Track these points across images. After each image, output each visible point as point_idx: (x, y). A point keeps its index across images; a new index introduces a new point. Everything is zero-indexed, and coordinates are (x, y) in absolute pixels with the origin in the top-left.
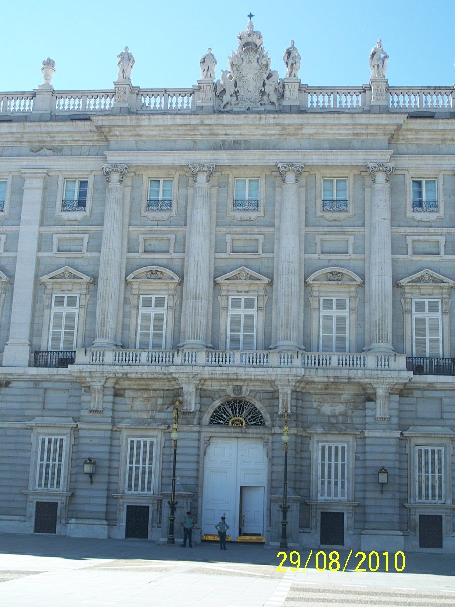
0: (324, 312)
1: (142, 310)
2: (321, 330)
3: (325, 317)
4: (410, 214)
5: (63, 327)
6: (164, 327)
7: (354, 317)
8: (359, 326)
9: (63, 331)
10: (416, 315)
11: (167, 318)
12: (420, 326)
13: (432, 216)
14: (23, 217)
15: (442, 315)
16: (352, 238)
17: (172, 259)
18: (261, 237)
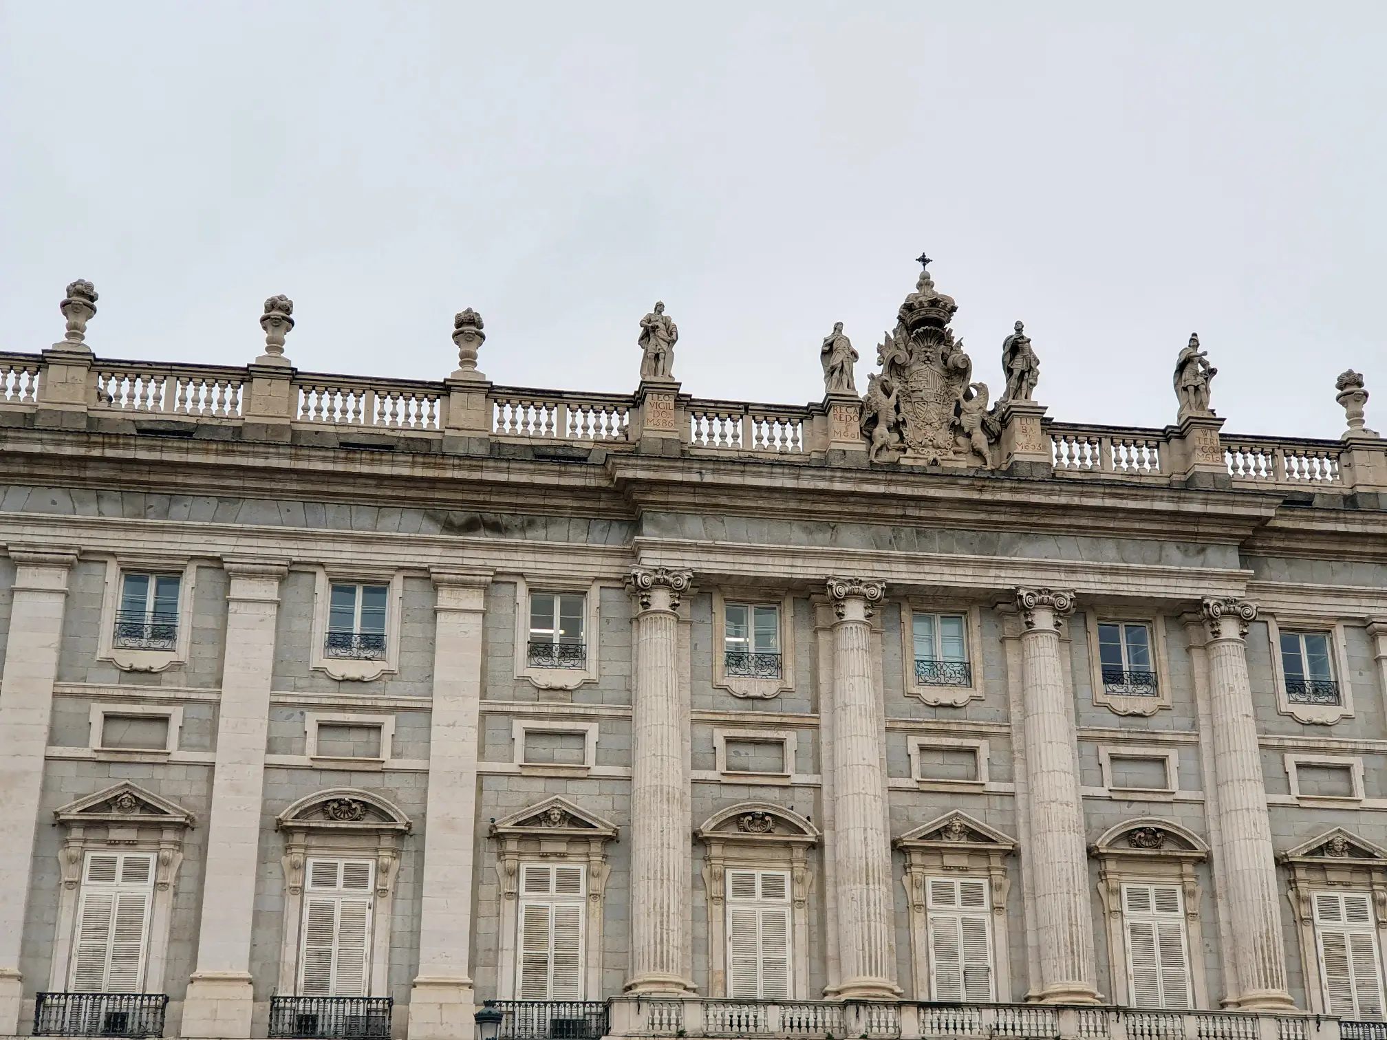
0: (1133, 916)
1: (736, 905)
2: (1130, 958)
3: (1134, 929)
4: (1286, 707)
5: (552, 944)
6: (789, 946)
7: (1195, 928)
8: (1208, 950)
9: (551, 952)
10: (1324, 926)
11: (794, 925)
12: (1335, 952)
13: (1328, 713)
14: (438, 676)
15: (1377, 928)
16: (1173, 755)
17: (792, 786)
18: (983, 746)
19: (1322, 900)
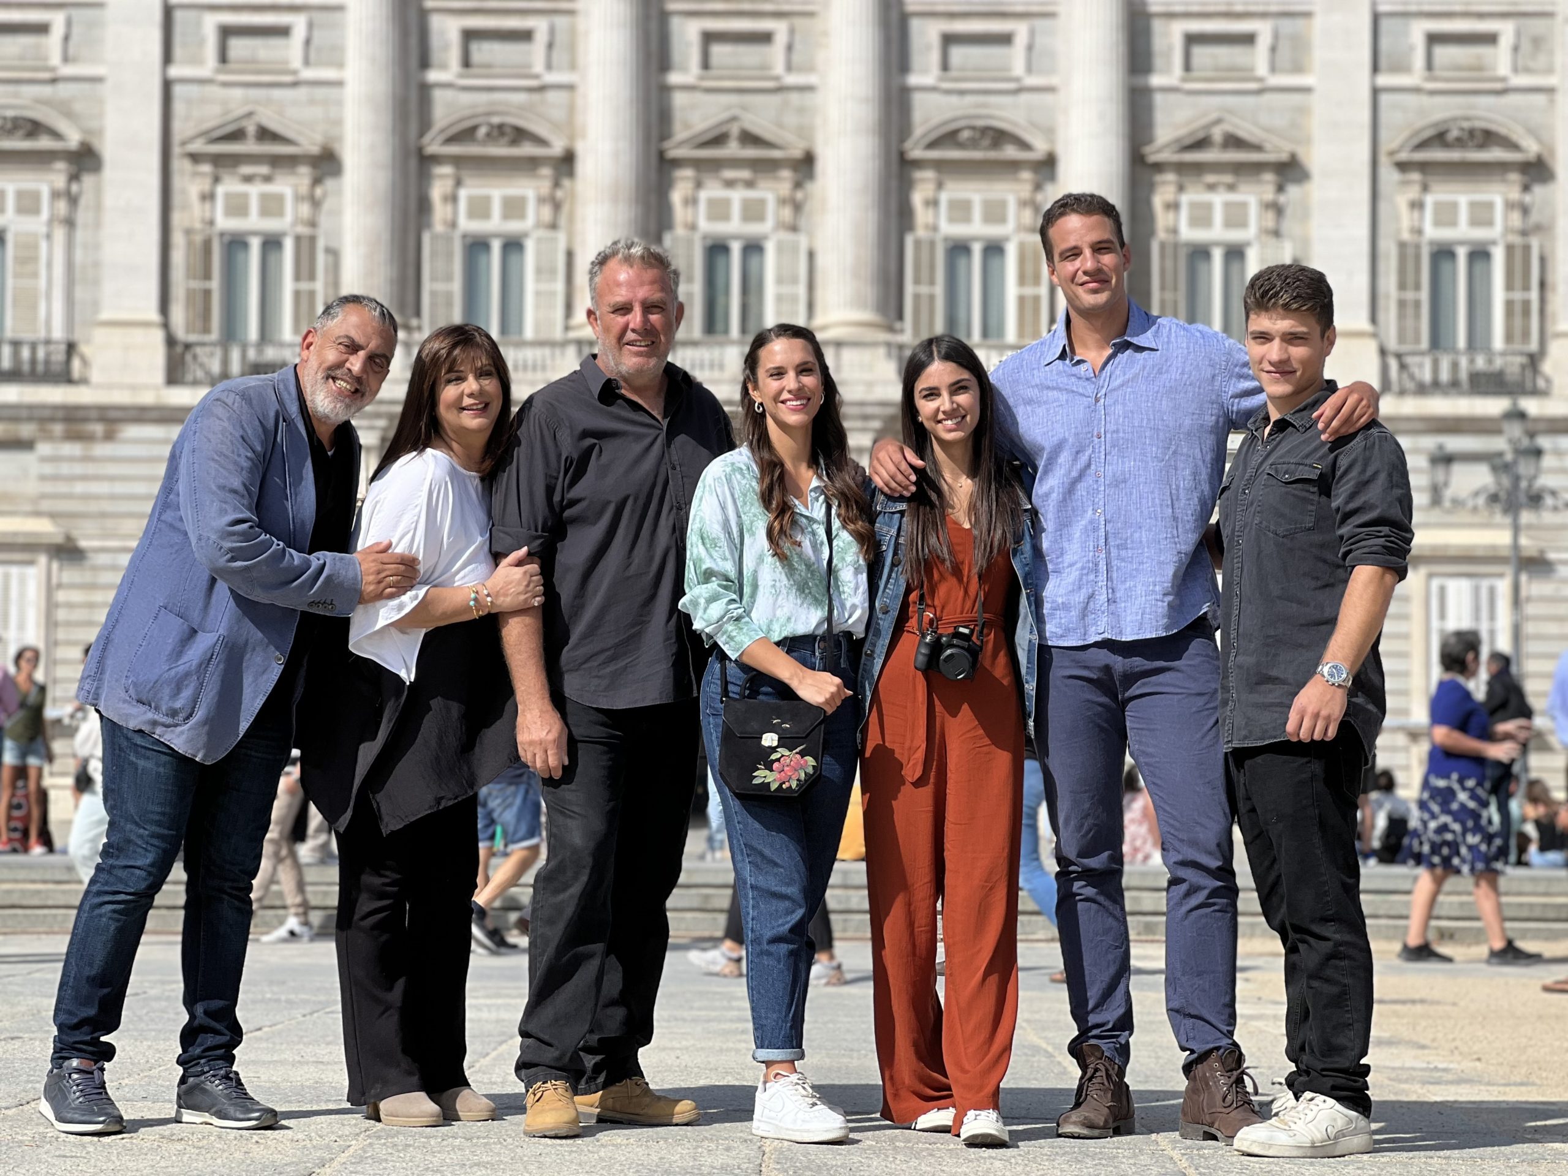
16: (1021, 30)
17: (542, 89)
18: (780, 28)
19: (1193, 205)
